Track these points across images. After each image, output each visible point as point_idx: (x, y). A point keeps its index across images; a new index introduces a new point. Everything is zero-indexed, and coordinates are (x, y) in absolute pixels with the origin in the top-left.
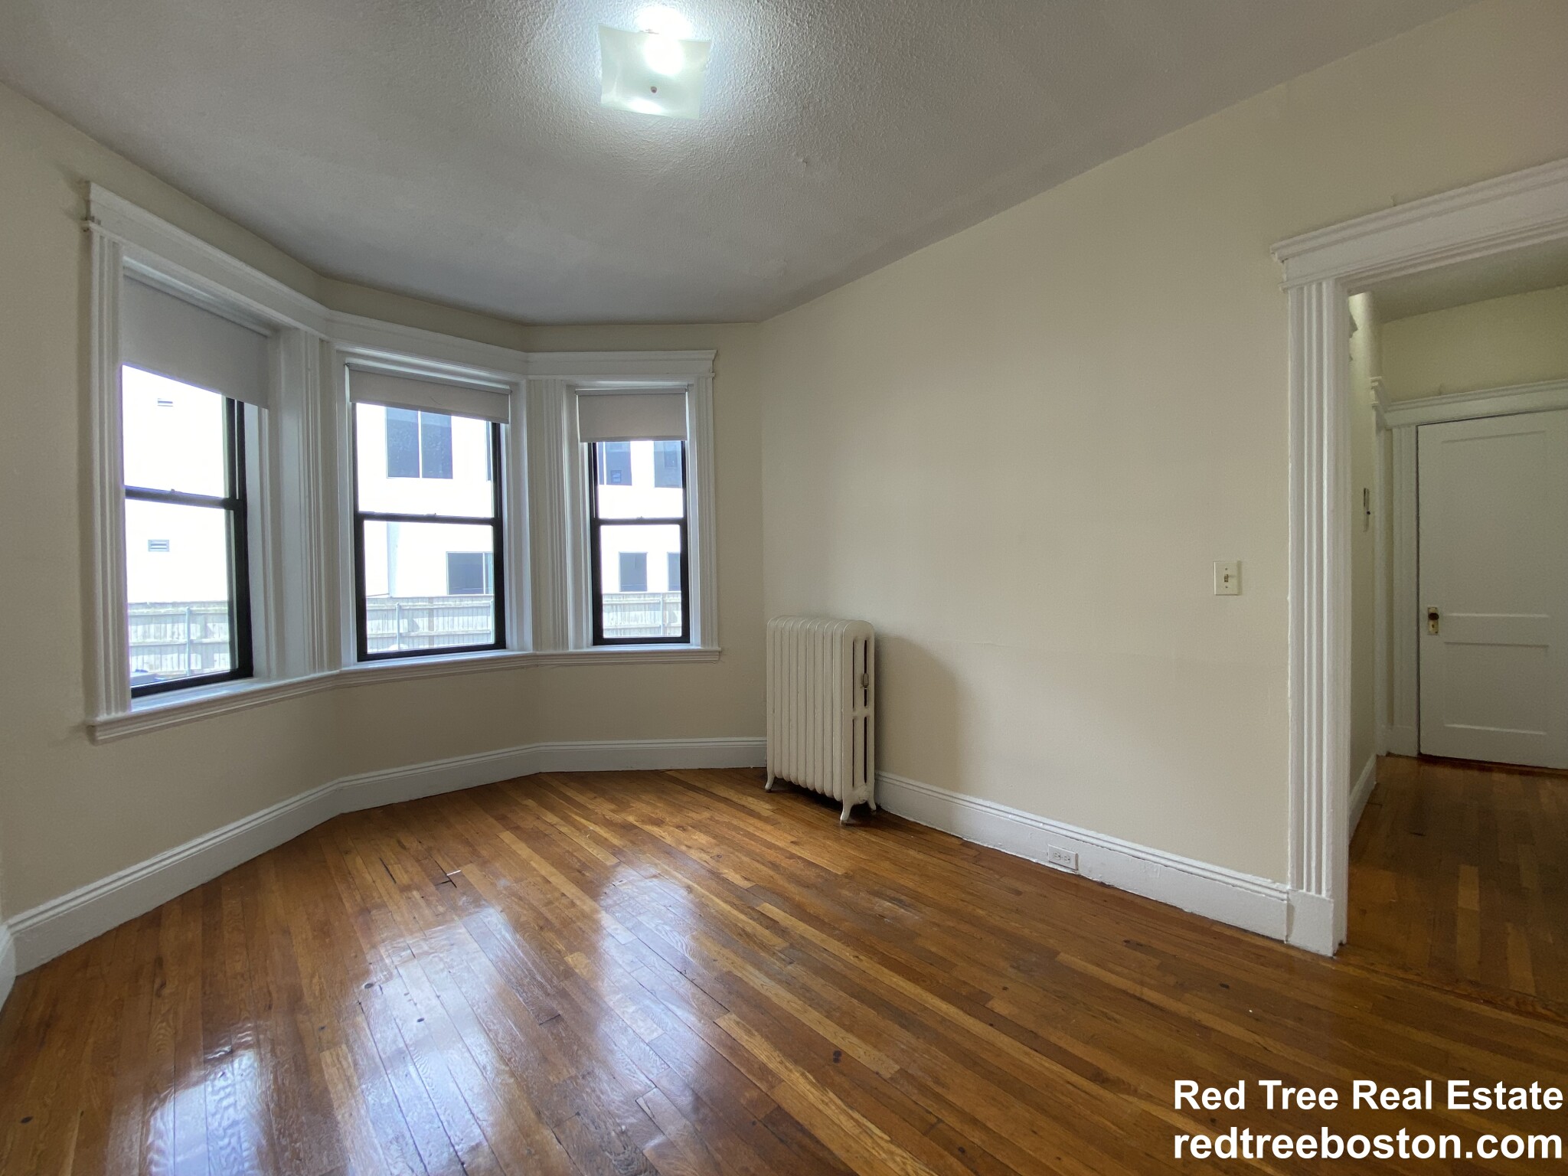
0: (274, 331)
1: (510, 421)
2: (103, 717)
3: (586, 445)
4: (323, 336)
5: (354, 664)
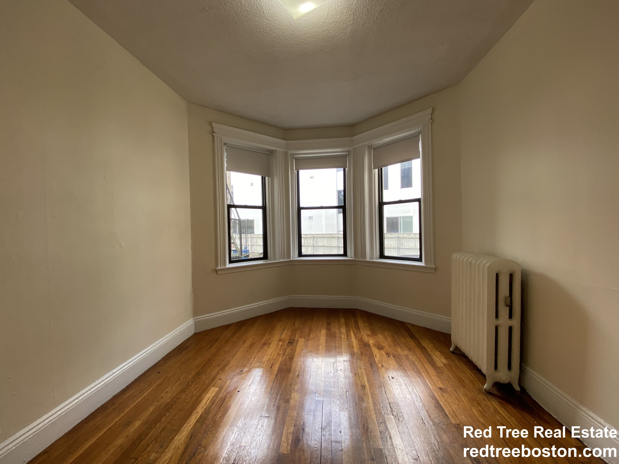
0: (271, 153)
1: (348, 166)
2: (219, 268)
3: (377, 170)
4: (286, 151)
5: (297, 258)
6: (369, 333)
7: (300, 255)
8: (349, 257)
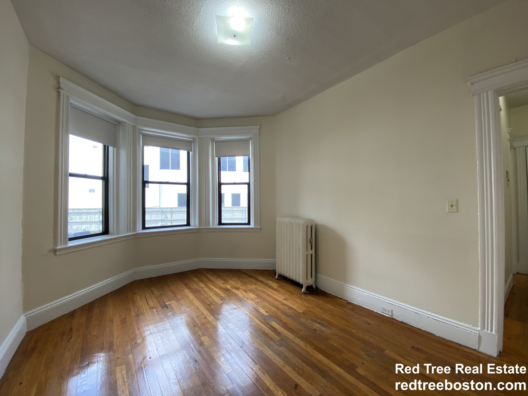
0: (119, 123)
1: (193, 151)
2: (59, 247)
3: (217, 158)
4: (134, 125)
5: (141, 231)
6: (223, 282)
7: (144, 228)
8: (192, 227)
